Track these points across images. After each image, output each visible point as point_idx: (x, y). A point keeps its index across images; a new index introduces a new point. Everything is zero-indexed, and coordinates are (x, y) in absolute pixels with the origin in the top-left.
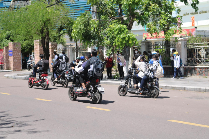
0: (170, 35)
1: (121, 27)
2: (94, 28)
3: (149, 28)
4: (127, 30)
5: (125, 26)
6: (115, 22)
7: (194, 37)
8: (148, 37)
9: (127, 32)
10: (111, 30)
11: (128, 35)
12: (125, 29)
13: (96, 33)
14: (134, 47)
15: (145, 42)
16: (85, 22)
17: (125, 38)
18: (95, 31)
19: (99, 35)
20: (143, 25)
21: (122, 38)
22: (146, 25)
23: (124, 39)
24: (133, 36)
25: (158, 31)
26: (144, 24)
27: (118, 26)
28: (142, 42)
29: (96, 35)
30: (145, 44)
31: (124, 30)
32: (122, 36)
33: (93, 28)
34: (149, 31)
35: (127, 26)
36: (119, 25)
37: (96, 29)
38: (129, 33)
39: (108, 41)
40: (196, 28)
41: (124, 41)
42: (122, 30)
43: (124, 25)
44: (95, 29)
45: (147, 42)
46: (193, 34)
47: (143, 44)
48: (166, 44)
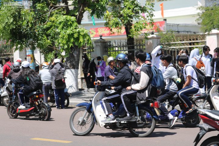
0: (138, 30)
1: (68, 19)
2: (28, 22)
3: (107, 20)
4: (75, 24)
5: (73, 18)
6: (57, 13)
7: (164, 33)
8: (97, 33)
9: (76, 26)
10: (54, 24)
11: (78, 30)
12: (73, 22)
13: (31, 29)
14: (83, 50)
15: (101, 42)
16: (14, 14)
17: (73, 34)
18: (28, 26)
19: (35, 33)
20: (98, 17)
21: (69, 35)
22: (102, 16)
23: (71, 36)
24: (85, 32)
25: (121, 25)
26: (100, 15)
27: (62, 18)
28: (96, 42)
29: (31, 32)
30: (100, 44)
31: (71, 23)
32: (69, 31)
33: (25, 22)
34: (107, 24)
35: (76, 18)
36: (65, 17)
37: (31, 23)
38: (78, 28)
39: (49, 41)
40: (165, 20)
41: (72, 39)
42: (69, 23)
43: (72, 16)
44: (29, 24)
45: (102, 41)
46: (162, 29)
47: (97, 44)
48: (128, 45)
